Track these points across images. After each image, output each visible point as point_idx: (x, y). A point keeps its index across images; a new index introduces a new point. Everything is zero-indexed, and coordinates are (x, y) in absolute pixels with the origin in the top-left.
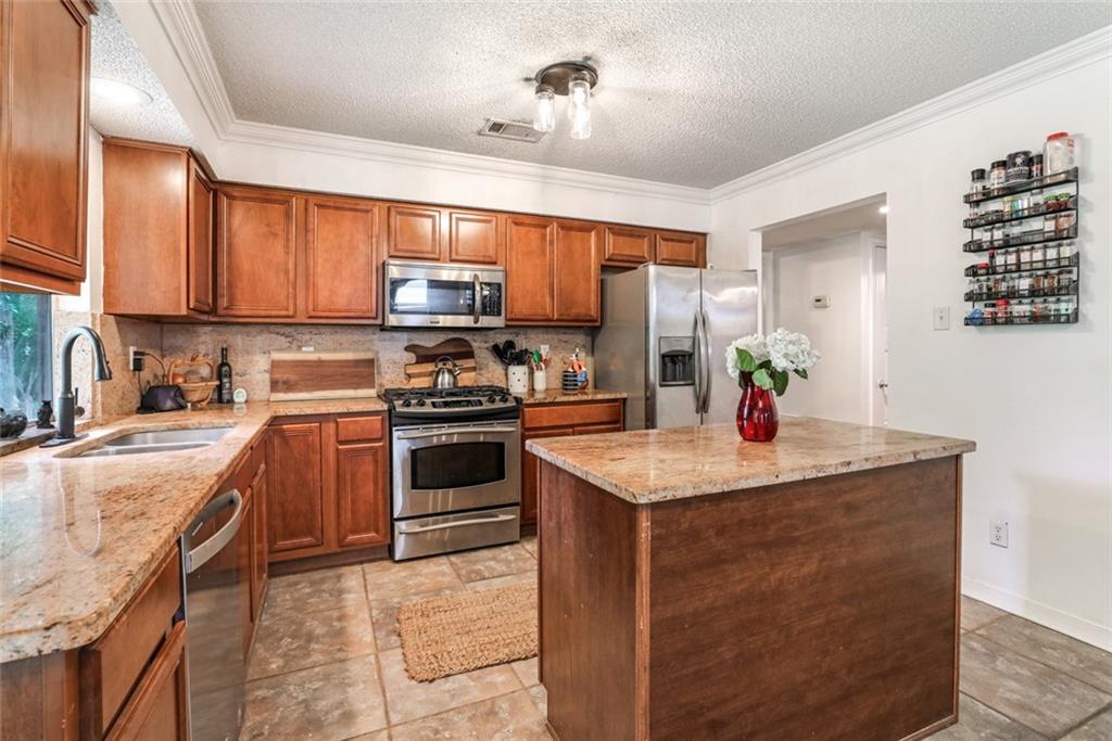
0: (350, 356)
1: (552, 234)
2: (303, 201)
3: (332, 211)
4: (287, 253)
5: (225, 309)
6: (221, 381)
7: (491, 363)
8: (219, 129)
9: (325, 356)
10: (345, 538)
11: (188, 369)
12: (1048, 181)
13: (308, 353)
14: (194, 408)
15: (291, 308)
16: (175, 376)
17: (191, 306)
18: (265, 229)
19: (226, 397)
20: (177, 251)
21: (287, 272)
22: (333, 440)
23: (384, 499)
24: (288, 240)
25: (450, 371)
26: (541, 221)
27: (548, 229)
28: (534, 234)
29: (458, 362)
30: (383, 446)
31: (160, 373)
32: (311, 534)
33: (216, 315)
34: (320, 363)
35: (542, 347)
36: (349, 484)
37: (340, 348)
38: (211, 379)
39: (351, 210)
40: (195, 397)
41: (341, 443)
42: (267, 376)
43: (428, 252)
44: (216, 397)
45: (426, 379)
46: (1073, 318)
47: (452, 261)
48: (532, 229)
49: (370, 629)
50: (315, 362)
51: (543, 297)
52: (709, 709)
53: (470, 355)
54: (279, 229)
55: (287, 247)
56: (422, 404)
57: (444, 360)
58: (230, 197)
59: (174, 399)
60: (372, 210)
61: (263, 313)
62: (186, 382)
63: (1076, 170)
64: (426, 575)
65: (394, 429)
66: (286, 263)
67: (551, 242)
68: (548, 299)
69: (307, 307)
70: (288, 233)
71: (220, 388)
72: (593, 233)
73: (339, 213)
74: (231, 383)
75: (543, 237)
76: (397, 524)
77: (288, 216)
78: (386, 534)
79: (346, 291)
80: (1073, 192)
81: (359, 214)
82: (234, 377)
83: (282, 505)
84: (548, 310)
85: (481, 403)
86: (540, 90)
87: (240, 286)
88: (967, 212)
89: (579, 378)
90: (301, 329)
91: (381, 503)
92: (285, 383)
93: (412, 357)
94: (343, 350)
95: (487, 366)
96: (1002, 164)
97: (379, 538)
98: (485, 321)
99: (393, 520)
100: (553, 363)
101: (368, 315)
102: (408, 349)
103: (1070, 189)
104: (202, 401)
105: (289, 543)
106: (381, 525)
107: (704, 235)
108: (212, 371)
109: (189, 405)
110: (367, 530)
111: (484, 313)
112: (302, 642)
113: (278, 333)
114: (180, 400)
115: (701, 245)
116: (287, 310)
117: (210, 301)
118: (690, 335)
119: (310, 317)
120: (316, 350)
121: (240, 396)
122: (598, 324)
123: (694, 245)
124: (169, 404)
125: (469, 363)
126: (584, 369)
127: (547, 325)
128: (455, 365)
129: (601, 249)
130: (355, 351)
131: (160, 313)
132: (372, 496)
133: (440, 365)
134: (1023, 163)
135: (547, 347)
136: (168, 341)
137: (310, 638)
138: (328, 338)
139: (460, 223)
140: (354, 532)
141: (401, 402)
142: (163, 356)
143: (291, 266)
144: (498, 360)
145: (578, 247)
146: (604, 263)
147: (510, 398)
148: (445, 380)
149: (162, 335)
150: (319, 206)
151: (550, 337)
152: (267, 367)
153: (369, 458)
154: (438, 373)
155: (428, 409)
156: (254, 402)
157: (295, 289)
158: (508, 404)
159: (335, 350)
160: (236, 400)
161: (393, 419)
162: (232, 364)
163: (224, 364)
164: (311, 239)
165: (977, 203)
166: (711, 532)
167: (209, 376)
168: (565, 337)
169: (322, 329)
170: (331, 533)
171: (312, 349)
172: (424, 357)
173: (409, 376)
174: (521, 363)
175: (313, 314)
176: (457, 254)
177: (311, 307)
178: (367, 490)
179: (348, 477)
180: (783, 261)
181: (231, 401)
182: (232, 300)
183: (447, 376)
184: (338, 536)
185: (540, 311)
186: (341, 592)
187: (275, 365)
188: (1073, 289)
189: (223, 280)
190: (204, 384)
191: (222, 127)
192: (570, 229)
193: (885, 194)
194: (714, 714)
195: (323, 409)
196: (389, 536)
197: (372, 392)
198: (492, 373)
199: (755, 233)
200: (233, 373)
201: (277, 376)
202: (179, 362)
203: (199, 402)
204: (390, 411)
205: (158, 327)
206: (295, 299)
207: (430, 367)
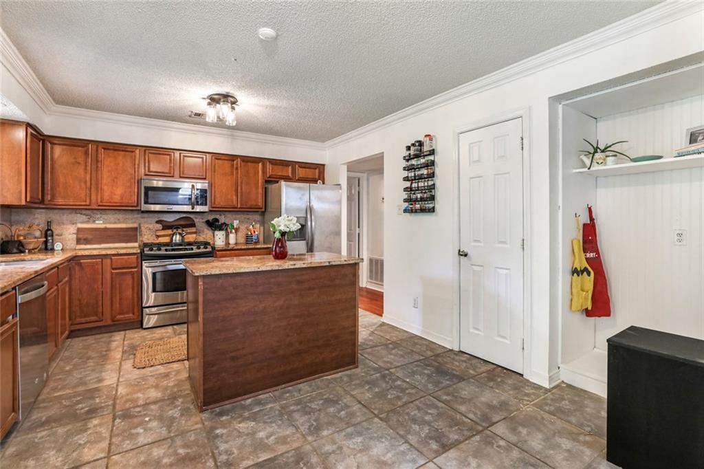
0: (124, 226)
1: (237, 164)
2: (95, 146)
3: (112, 151)
4: (86, 173)
5: (50, 201)
6: (47, 239)
7: (205, 230)
8: (46, 111)
9: (109, 226)
10: (115, 317)
11: (27, 232)
12: (425, 153)
13: (99, 224)
14: (30, 252)
15: (88, 201)
16: (19, 236)
17: (28, 200)
18: (73, 160)
19: (49, 247)
20: (19, 173)
21: (86, 182)
22: (109, 268)
23: (138, 297)
24: (86, 166)
25: (180, 234)
26: (232, 158)
27: (235, 162)
28: (227, 164)
29: (184, 229)
30: (137, 271)
31: (9, 234)
32: (97, 315)
33: (44, 204)
34: (106, 229)
35: (235, 221)
36: (118, 291)
37: (119, 221)
38: (41, 238)
39: (123, 151)
40: (31, 247)
41: (114, 269)
42: (75, 236)
43: (167, 173)
44: (44, 247)
45: (167, 238)
46: (432, 210)
47: (181, 177)
48: (226, 162)
49: (121, 353)
50: (103, 229)
51: (232, 196)
52: (231, 352)
53: (193, 225)
54: (81, 160)
55: (86, 169)
56: (160, 250)
57: (177, 228)
58: (52, 144)
59: (18, 249)
60: (134, 151)
61: (72, 203)
62: (25, 239)
63: (433, 150)
64: (158, 334)
65: (143, 262)
66: (85, 177)
67: (237, 169)
68: (234, 197)
69: (97, 199)
70: (86, 163)
71: (46, 242)
72: (260, 164)
73: (116, 152)
74: (53, 240)
75: (232, 165)
76: (144, 309)
77: (86, 153)
78: (138, 316)
79: (119, 193)
80: (433, 159)
81: (127, 153)
82: (55, 237)
83: (80, 300)
84: (235, 203)
85: (192, 249)
86: (209, 104)
87: (58, 189)
88: (405, 164)
89: (253, 238)
90: (95, 211)
91: (136, 299)
92: (85, 239)
93: (160, 226)
94: (120, 223)
95: (203, 231)
96: (413, 145)
97: (135, 317)
98: (198, 208)
99: (143, 308)
100: (241, 230)
101: (133, 205)
102: (157, 222)
103: (431, 158)
104: (36, 249)
105: (83, 320)
106: (136, 310)
107: (324, 165)
108: (42, 234)
109: (27, 251)
110: (128, 313)
111: (198, 204)
112: (85, 360)
113: (81, 214)
114: (21, 248)
115: (321, 170)
116: (86, 202)
117: (40, 197)
118: (304, 216)
119: (99, 206)
120: (104, 223)
121: (58, 246)
122: (263, 210)
123: (317, 171)
124: (15, 251)
125: (193, 230)
126: (256, 233)
127: (234, 210)
128: (183, 231)
129: (264, 172)
130: (126, 223)
131: (9, 204)
132: (131, 297)
133: (175, 231)
134: (419, 146)
135: (238, 221)
136: (14, 217)
137: (89, 358)
138: (111, 216)
139: (185, 158)
140: (120, 314)
141: (148, 249)
142: (11, 226)
143: (88, 179)
144: (210, 228)
145: (252, 171)
146: (267, 179)
147: (208, 247)
148: (177, 238)
149: (11, 215)
150: (104, 149)
151: (239, 216)
152: (75, 231)
153: (129, 277)
154: (173, 235)
155: (163, 252)
156: (67, 249)
157: (90, 191)
158: (207, 250)
159: (115, 223)
160: (55, 248)
161: (143, 257)
162: (53, 230)
163: (48, 230)
164: (100, 166)
165: (408, 160)
166: (231, 288)
167: (40, 236)
168: (248, 217)
169: (108, 212)
170: (107, 315)
171: (101, 222)
172: (166, 226)
173: (158, 236)
174: (221, 229)
175: (101, 204)
176: (183, 174)
177: (99, 200)
178: (129, 293)
179: (118, 286)
180: (371, 178)
181: (53, 249)
182: (53, 197)
183: (178, 236)
184: (112, 315)
185: (230, 203)
186: (111, 341)
187: (79, 230)
188: (433, 198)
189: (48, 186)
190: (36, 240)
191: (47, 108)
192: (247, 162)
193: (383, 153)
194: (233, 354)
195: (104, 252)
196: (140, 317)
197: (136, 245)
198: (206, 235)
199: (343, 166)
200: (54, 234)
201: (81, 236)
202: (21, 228)
203: (33, 249)
204: (141, 253)
205: (9, 210)
206: (90, 196)
207: (169, 232)
